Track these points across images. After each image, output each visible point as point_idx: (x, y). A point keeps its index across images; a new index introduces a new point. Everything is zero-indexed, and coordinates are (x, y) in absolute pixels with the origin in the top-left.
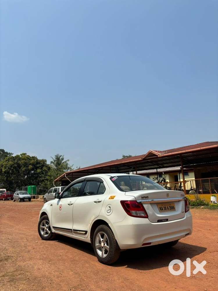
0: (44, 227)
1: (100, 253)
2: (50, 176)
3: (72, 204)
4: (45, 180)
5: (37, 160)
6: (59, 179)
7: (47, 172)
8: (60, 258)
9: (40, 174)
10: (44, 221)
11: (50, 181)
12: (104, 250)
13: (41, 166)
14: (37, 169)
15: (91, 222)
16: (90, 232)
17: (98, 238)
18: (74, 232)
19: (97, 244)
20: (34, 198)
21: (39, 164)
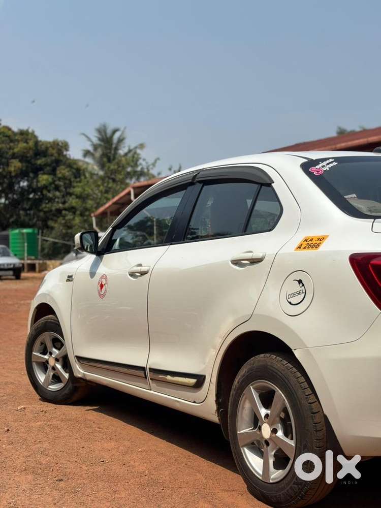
0: (46, 357)
1: (255, 462)
2: (82, 197)
3: (143, 273)
4: (65, 209)
5: (37, 143)
6: (110, 206)
7: (69, 185)
8: (99, 469)
9: (49, 191)
10: (47, 337)
11: (82, 215)
12: (273, 453)
13: (52, 162)
14: (36, 175)
15: (219, 341)
16: (214, 380)
17: (247, 405)
18: (151, 379)
19: (244, 429)
20: (32, 268)
21: (45, 156)
